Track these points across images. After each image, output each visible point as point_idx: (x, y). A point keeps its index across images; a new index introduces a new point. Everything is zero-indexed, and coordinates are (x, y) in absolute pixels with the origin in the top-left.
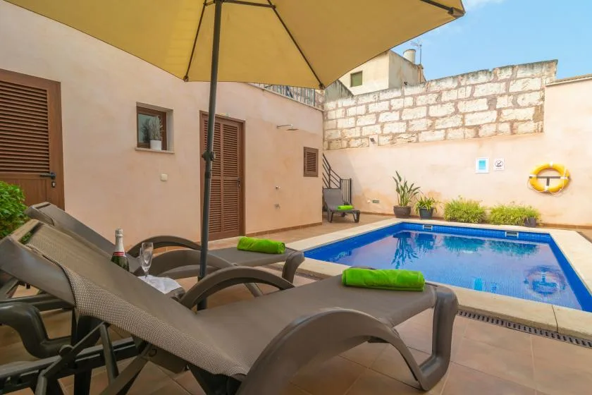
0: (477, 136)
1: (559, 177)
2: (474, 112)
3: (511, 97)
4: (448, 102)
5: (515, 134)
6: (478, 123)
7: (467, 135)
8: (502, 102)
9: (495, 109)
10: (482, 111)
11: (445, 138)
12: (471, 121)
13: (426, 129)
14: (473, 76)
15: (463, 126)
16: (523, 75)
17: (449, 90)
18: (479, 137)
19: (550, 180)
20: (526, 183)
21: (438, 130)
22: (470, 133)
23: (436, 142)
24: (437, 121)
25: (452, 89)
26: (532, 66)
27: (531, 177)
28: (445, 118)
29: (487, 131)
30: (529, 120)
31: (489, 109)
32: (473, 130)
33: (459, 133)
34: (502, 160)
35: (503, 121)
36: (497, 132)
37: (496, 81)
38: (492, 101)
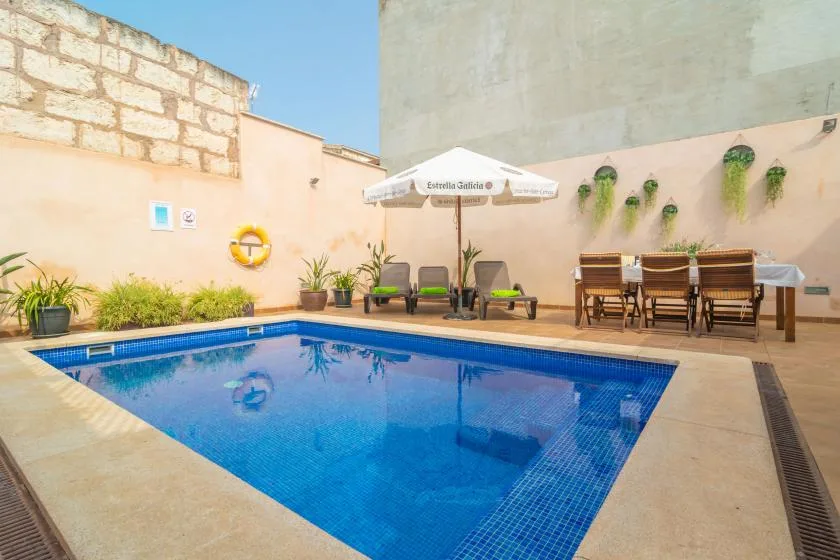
0: (147, 157)
1: (261, 246)
2: (138, 109)
3: (198, 109)
4: (76, 61)
5: (206, 171)
6: (149, 133)
7: (127, 151)
8: (186, 111)
9: (176, 119)
10: (153, 113)
11: (76, 141)
12: (135, 124)
13: (15, 102)
14: (132, 35)
15: (117, 128)
16: (212, 81)
17: (79, 35)
18: (150, 160)
19: (253, 248)
20: (226, 251)
21: (53, 116)
22: (134, 149)
23: (53, 145)
24: (50, 95)
25: (85, 36)
26: (223, 73)
27: (234, 243)
28: (71, 97)
29: (164, 153)
30: (223, 156)
31: (165, 113)
32: (138, 143)
33: (111, 141)
34: (195, 213)
35: (189, 144)
36: (180, 161)
37: (172, 67)
38: (170, 101)
